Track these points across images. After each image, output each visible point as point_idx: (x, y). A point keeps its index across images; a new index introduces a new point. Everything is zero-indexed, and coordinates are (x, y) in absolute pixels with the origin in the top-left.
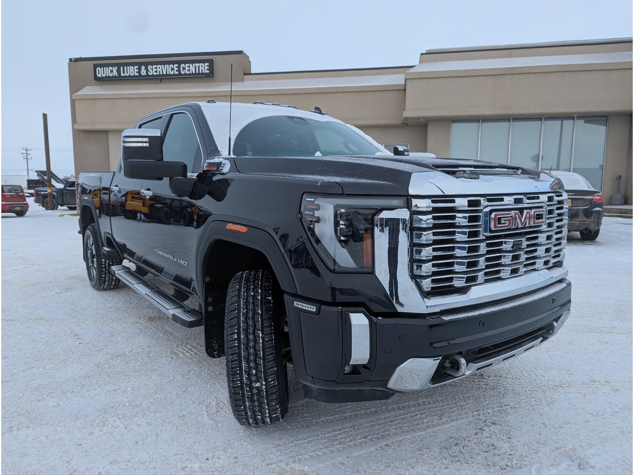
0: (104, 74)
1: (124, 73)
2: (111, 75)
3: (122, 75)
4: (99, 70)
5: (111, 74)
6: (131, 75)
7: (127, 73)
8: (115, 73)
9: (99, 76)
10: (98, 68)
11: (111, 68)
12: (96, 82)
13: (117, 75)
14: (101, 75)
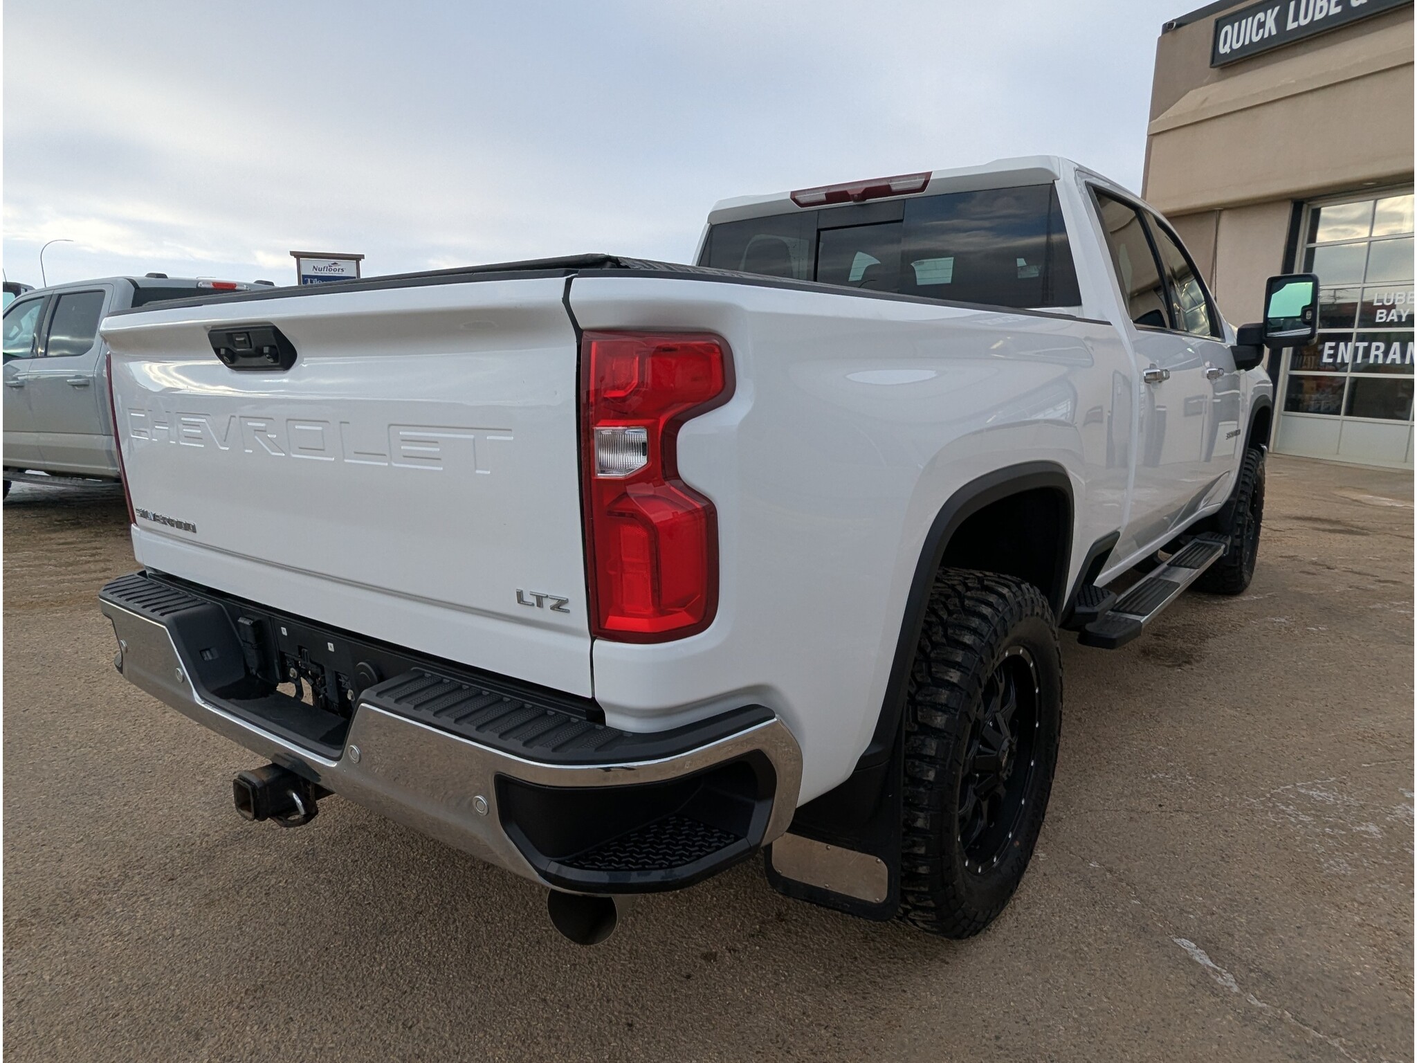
0: (1238, 41)
1: (1296, 18)
2: (1256, 39)
3: (1291, 25)
4: (1226, 33)
5: (1257, 34)
6: (1318, 17)
7: (1306, 17)
8: (1271, 27)
9: (1224, 49)
10: (1228, 28)
11: (1261, 16)
12: (1215, 70)
13: (1274, 32)
14: (1231, 47)
